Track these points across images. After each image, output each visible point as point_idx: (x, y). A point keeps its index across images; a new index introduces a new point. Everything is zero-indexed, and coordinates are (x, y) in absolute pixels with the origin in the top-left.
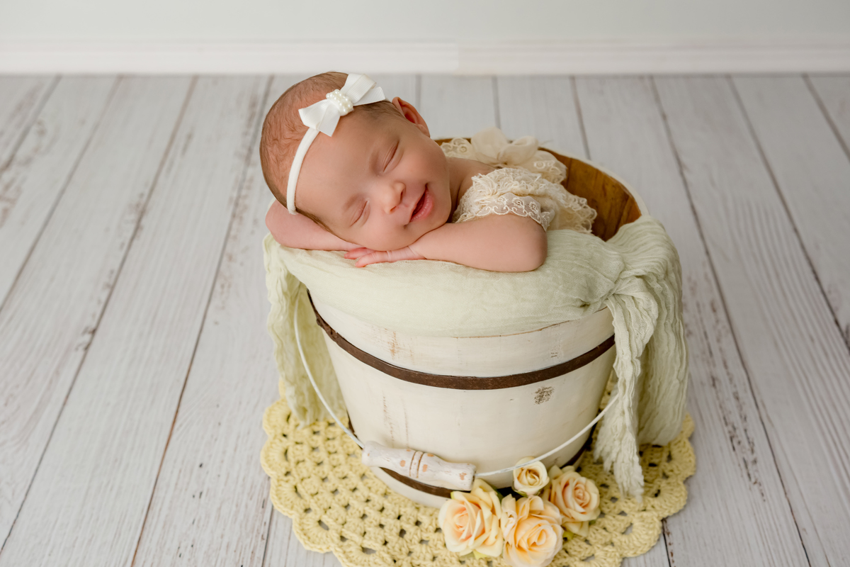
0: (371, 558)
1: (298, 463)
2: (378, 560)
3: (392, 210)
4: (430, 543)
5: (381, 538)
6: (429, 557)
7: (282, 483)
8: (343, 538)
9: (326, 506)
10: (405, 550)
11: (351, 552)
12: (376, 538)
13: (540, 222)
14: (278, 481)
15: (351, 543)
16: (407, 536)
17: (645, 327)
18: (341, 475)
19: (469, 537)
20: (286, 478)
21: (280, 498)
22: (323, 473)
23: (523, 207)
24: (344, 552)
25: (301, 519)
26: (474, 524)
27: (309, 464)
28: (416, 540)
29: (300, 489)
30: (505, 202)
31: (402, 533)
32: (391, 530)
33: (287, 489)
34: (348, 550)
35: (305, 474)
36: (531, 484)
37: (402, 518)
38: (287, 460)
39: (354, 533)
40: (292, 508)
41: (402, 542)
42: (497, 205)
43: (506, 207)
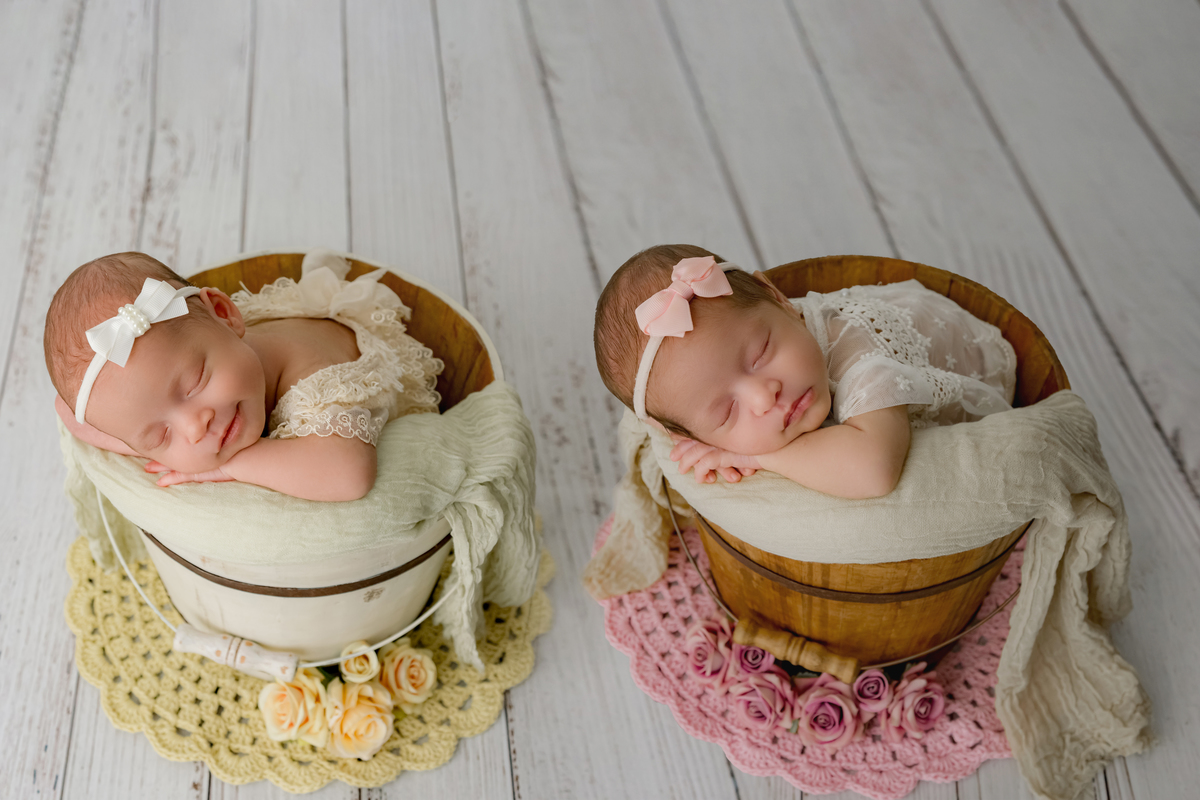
0: (186, 742)
1: (106, 616)
2: (194, 747)
3: (197, 442)
4: (251, 723)
5: (196, 719)
6: (249, 740)
7: (89, 644)
8: (155, 716)
9: (137, 674)
10: (222, 732)
11: (164, 734)
12: (191, 718)
13: (367, 442)
14: (84, 641)
15: (165, 723)
16: (225, 714)
17: (488, 537)
18: (153, 634)
19: (291, 725)
20: (92, 638)
21: (86, 664)
22: (134, 630)
23: (350, 424)
24: (157, 735)
25: (110, 690)
26: (296, 715)
27: (118, 620)
28: (235, 719)
29: (109, 651)
30: (328, 420)
31: (220, 710)
32: (207, 707)
33: (94, 651)
34: (160, 731)
35: (114, 633)
36: (360, 672)
37: (220, 692)
38: (93, 613)
39: (167, 709)
40: (100, 677)
41: (219, 721)
42: (319, 423)
43: (329, 425)
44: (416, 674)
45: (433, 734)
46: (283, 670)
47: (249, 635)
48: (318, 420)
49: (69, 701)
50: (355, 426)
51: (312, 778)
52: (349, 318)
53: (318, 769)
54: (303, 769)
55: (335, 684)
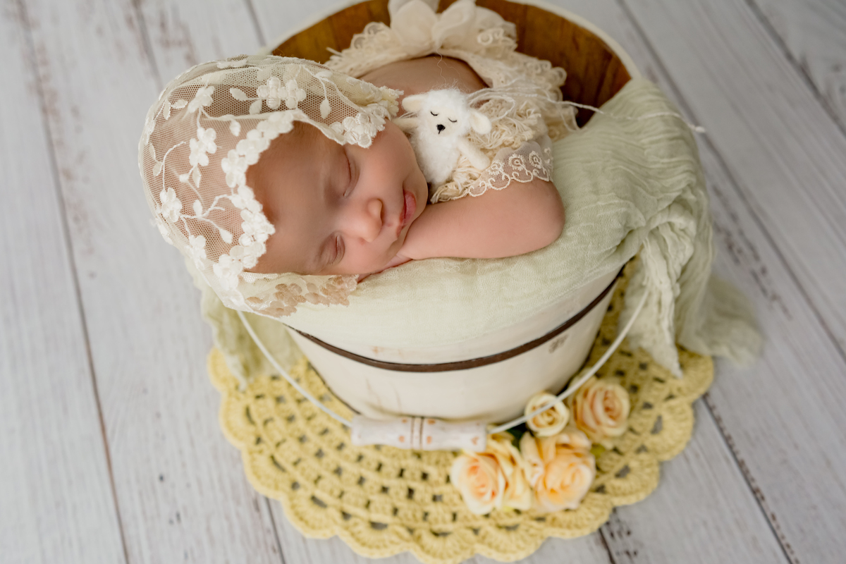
0: (384, 535)
1: (266, 422)
2: (395, 538)
4: (446, 498)
5: (389, 508)
6: (449, 517)
7: (256, 455)
8: (345, 515)
9: (314, 476)
10: (419, 515)
11: (359, 532)
12: (383, 509)
14: (251, 453)
15: (358, 520)
16: (417, 496)
18: (319, 429)
19: (494, 494)
20: (258, 448)
21: (259, 477)
22: (299, 430)
23: (524, 166)
24: (353, 535)
25: (291, 499)
26: (496, 483)
27: (280, 423)
28: (428, 498)
29: (279, 458)
30: (501, 170)
31: (411, 492)
32: (397, 493)
33: (263, 462)
34: (356, 530)
35: (278, 438)
36: (551, 423)
37: (406, 474)
38: (251, 422)
39: (356, 505)
40: (277, 488)
41: (413, 505)
42: (492, 176)
43: (504, 174)
44: (611, 405)
45: (634, 464)
46: (475, 441)
47: (429, 412)
48: (491, 173)
49: (271, 539)
50: (530, 168)
51: (525, 541)
52: (454, 48)
53: (527, 531)
54: (513, 535)
55: (527, 441)
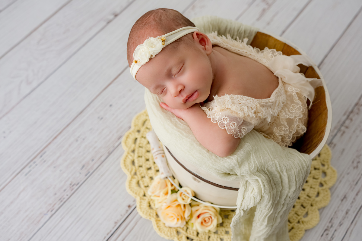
0: (130, 166)
2: (130, 170)
5: (141, 164)
6: (146, 185)
8: (133, 151)
10: (143, 175)
11: (129, 158)
12: (140, 162)
15: (133, 156)
16: (149, 171)
24: (127, 156)
25: (133, 132)
28: (150, 175)
31: (149, 169)
32: (147, 164)
36: (183, 199)
39: (138, 153)
40: (135, 126)
41: (145, 171)
43: (217, 119)
44: (207, 221)
51: (146, 213)
53: (151, 212)
54: (148, 208)
